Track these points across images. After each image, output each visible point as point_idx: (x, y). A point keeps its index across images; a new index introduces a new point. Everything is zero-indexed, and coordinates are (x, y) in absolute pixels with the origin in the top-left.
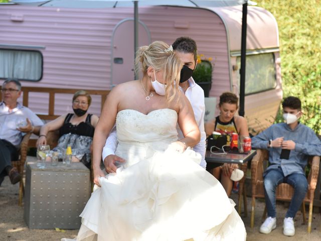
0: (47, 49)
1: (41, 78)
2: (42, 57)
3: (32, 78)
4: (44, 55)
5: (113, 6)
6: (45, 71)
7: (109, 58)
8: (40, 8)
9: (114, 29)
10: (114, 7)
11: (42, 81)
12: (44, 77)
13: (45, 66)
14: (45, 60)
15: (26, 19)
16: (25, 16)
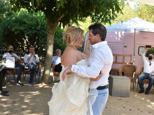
7: (123, 46)
10: (125, 31)
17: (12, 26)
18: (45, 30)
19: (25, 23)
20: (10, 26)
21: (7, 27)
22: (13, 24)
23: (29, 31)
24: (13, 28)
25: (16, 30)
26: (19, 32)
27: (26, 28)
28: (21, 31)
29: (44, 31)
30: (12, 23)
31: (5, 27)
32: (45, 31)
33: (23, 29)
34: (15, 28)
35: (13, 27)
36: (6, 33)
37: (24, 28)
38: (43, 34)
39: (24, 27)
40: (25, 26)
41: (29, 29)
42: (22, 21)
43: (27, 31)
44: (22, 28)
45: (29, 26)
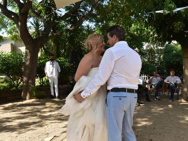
19: (180, 56)
26: (176, 63)
28: (178, 62)
35: (172, 60)
36: (168, 64)
39: (180, 58)
44: (178, 60)
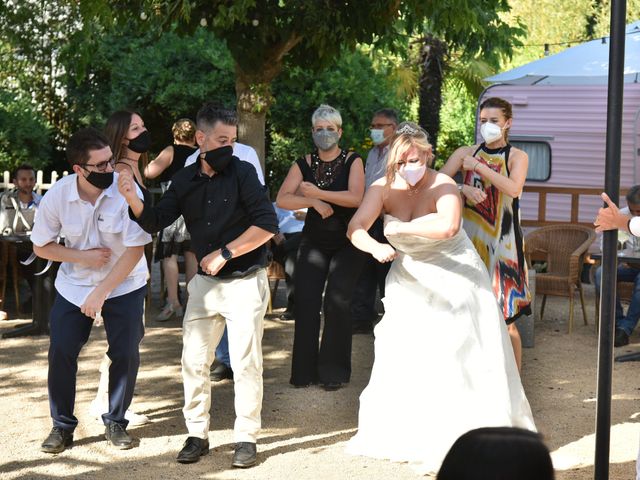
0: (556, 140)
1: (549, 177)
2: (550, 150)
3: (539, 177)
4: (553, 147)
5: (633, 81)
6: (553, 169)
7: (632, 149)
8: (534, 88)
9: (637, 111)
10: (636, 82)
11: (551, 181)
12: (553, 175)
13: (553, 161)
14: (553, 154)
15: (531, 102)
16: (529, 98)
17: (160, 84)
18: (296, 93)
19: (209, 67)
20: (151, 82)
21: (140, 90)
22: (162, 76)
23: (228, 101)
24: (164, 90)
25: (176, 99)
27: (214, 87)
29: (289, 98)
30: (156, 71)
31: (134, 90)
32: (294, 99)
33: (201, 94)
34: (170, 92)
37: (207, 89)
38: (287, 110)
39: (208, 83)
40: (212, 79)
41: (228, 92)
42: (200, 61)
43: (221, 101)
44: (199, 90)
45: (227, 80)
